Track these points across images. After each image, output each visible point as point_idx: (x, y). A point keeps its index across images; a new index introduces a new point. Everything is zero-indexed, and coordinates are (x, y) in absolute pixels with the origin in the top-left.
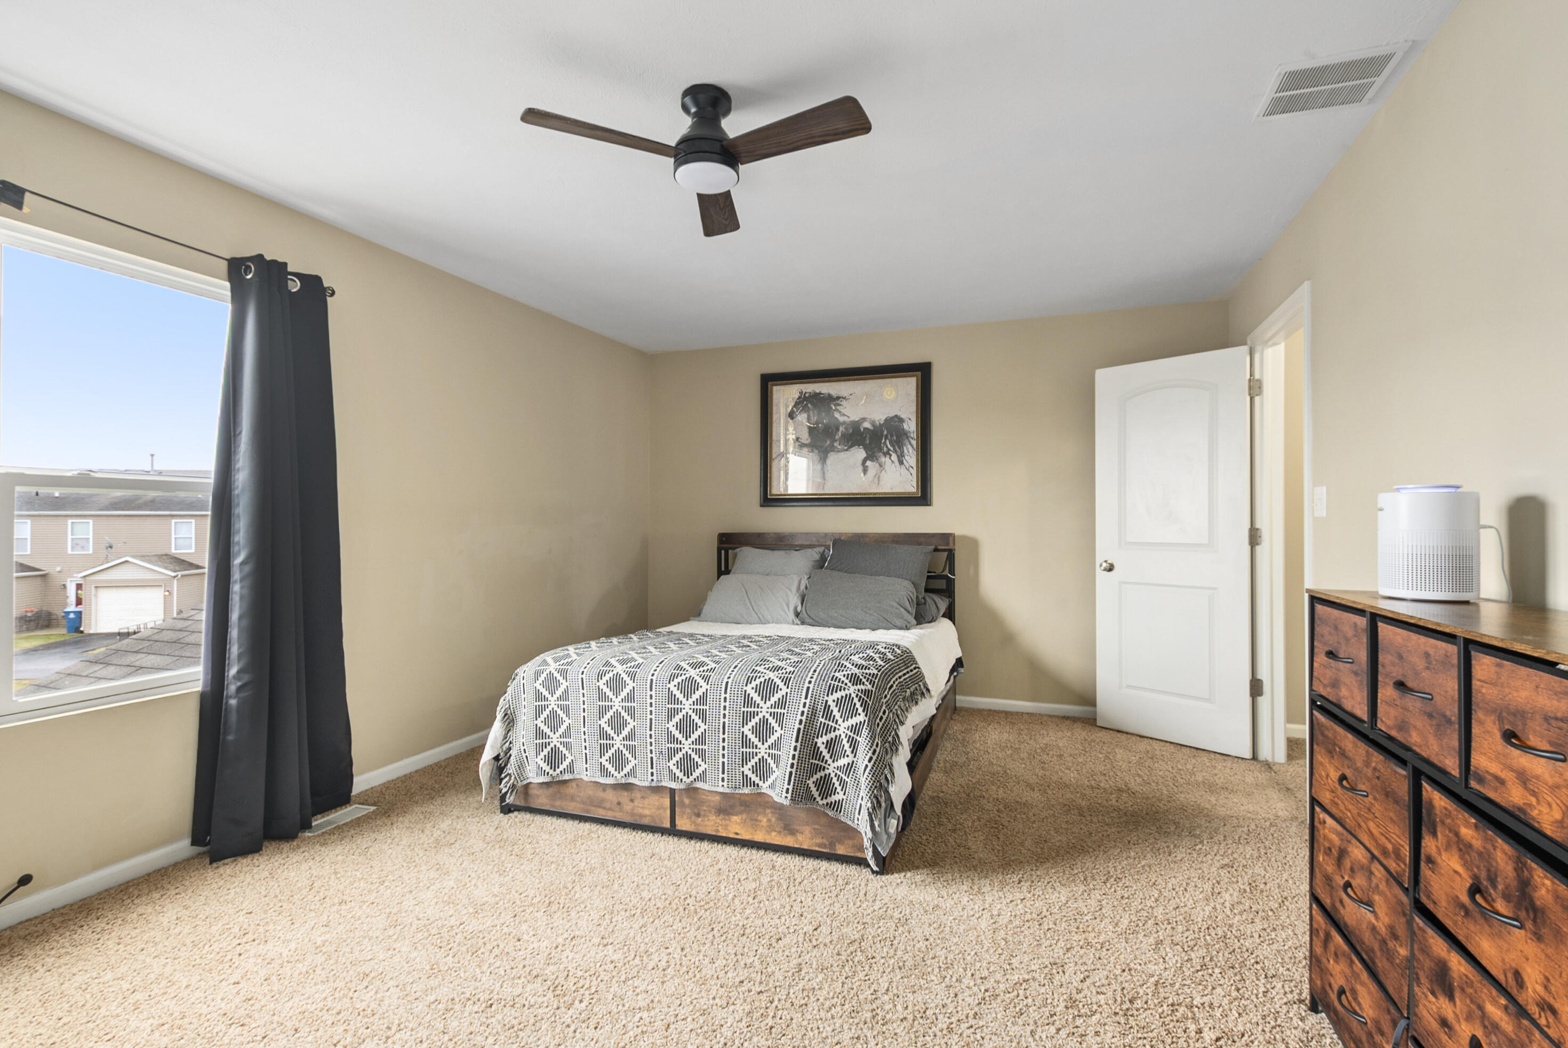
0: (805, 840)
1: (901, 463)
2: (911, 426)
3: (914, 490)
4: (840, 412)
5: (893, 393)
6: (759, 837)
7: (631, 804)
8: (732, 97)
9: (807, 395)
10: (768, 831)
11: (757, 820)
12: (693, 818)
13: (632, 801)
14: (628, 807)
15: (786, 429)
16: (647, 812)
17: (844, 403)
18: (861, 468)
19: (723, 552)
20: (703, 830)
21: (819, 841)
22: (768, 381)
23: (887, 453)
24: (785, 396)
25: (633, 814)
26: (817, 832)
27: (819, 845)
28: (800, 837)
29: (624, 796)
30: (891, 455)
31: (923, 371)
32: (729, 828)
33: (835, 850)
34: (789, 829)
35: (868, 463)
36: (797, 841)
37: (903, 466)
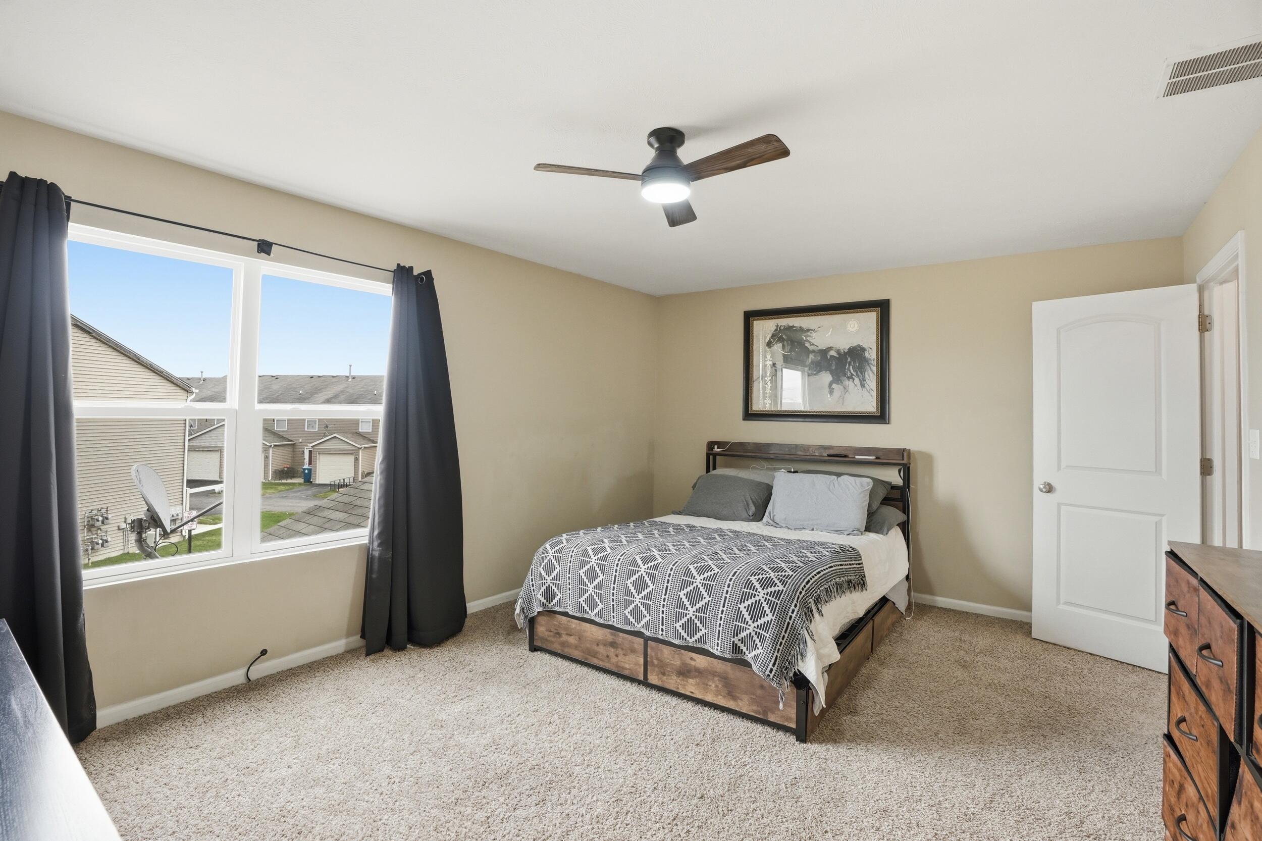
0: (744, 706)
1: (863, 386)
2: (872, 355)
3: (874, 410)
4: (810, 342)
5: (856, 326)
6: (709, 698)
7: (616, 658)
8: (684, 133)
9: (782, 328)
10: (715, 695)
11: (707, 685)
12: (660, 676)
13: (617, 656)
14: (614, 660)
15: (765, 357)
16: (627, 666)
17: (813, 334)
18: (827, 390)
19: (711, 457)
20: (667, 686)
21: (755, 708)
22: (750, 317)
23: (851, 378)
24: (763, 329)
25: (617, 666)
26: (753, 701)
27: (755, 712)
28: (740, 703)
29: (612, 651)
30: (854, 379)
31: (882, 307)
32: (687, 687)
33: (767, 717)
34: (731, 695)
35: (834, 386)
36: (738, 705)
37: (864, 389)
